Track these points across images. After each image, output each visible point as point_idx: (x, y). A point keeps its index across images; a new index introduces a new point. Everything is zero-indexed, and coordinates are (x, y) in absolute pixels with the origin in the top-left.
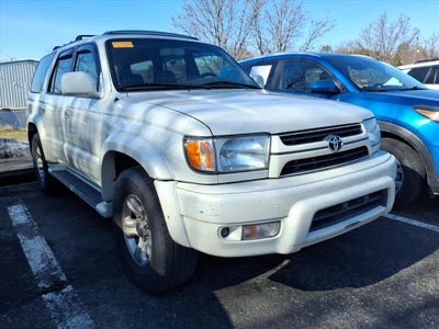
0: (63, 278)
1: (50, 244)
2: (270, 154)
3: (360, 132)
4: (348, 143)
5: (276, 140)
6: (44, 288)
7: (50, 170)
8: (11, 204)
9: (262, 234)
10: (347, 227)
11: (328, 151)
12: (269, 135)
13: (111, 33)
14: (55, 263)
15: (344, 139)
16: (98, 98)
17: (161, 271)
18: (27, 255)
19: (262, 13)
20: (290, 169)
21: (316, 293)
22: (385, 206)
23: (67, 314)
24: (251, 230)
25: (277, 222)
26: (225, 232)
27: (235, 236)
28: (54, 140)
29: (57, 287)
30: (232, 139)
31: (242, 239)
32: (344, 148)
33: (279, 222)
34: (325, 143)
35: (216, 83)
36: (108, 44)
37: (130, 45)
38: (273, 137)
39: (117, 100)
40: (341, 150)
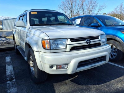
0: (14, 77)
1: (13, 68)
2: (67, 44)
3: (98, 38)
4: (93, 42)
5: (69, 40)
6: (8, 80)
7: (17, 47)
8: (7, 56)
9: (63, 68)
10: (91, 67)
11: (86, 44)
12: (67, 39)
13: (32, 10)
14: (13, 73)
15: (92, 41)
16: (26, 28)
17: (36, 77)
18: (7, 70)
19: (84, 3)
20: (73, 49)
22: (105, 61)
23: (11, 87)
24: (60, 67)
26: (52, 67)
28: (18, 39)
29: (11, 79)
30: (56, 40)
31: (56, 69)
32: (91, 43)
33: (68, 64)
34: (85, 41)
35: (60, 24)
36: (30, 13)
37: (36, 13)
39: (29, 28)
40: (90, 44)
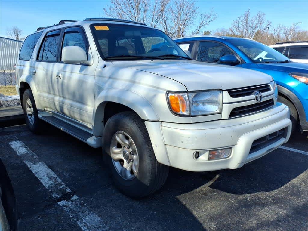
0: (68, 190)
2: (223, 103)
3: (269, 90)
4: (265, 96)
5: (226, 94)
6: (57, 197)
7: (40, 116)
10: (267, 151)
11: (255, 102)
12: (221, 90)
14: (59, 180)
16: (88, 65)
18: (37, 175)
20: (235, 113)
21: (243, 195)
22: (285, 138)
23: (81, 215)
24: (213, 154)
25: (229, 148)
26: (197, 155)
27: (204, 157)
29: (66, 197)
30: (198, 93)
31: (209, 160)
32: (264, 100)
33: (231, 148)
34: (253, 96)
36: (92, 27)
37: (106, 28)
38: (224, 92)
39: (105, 66)
